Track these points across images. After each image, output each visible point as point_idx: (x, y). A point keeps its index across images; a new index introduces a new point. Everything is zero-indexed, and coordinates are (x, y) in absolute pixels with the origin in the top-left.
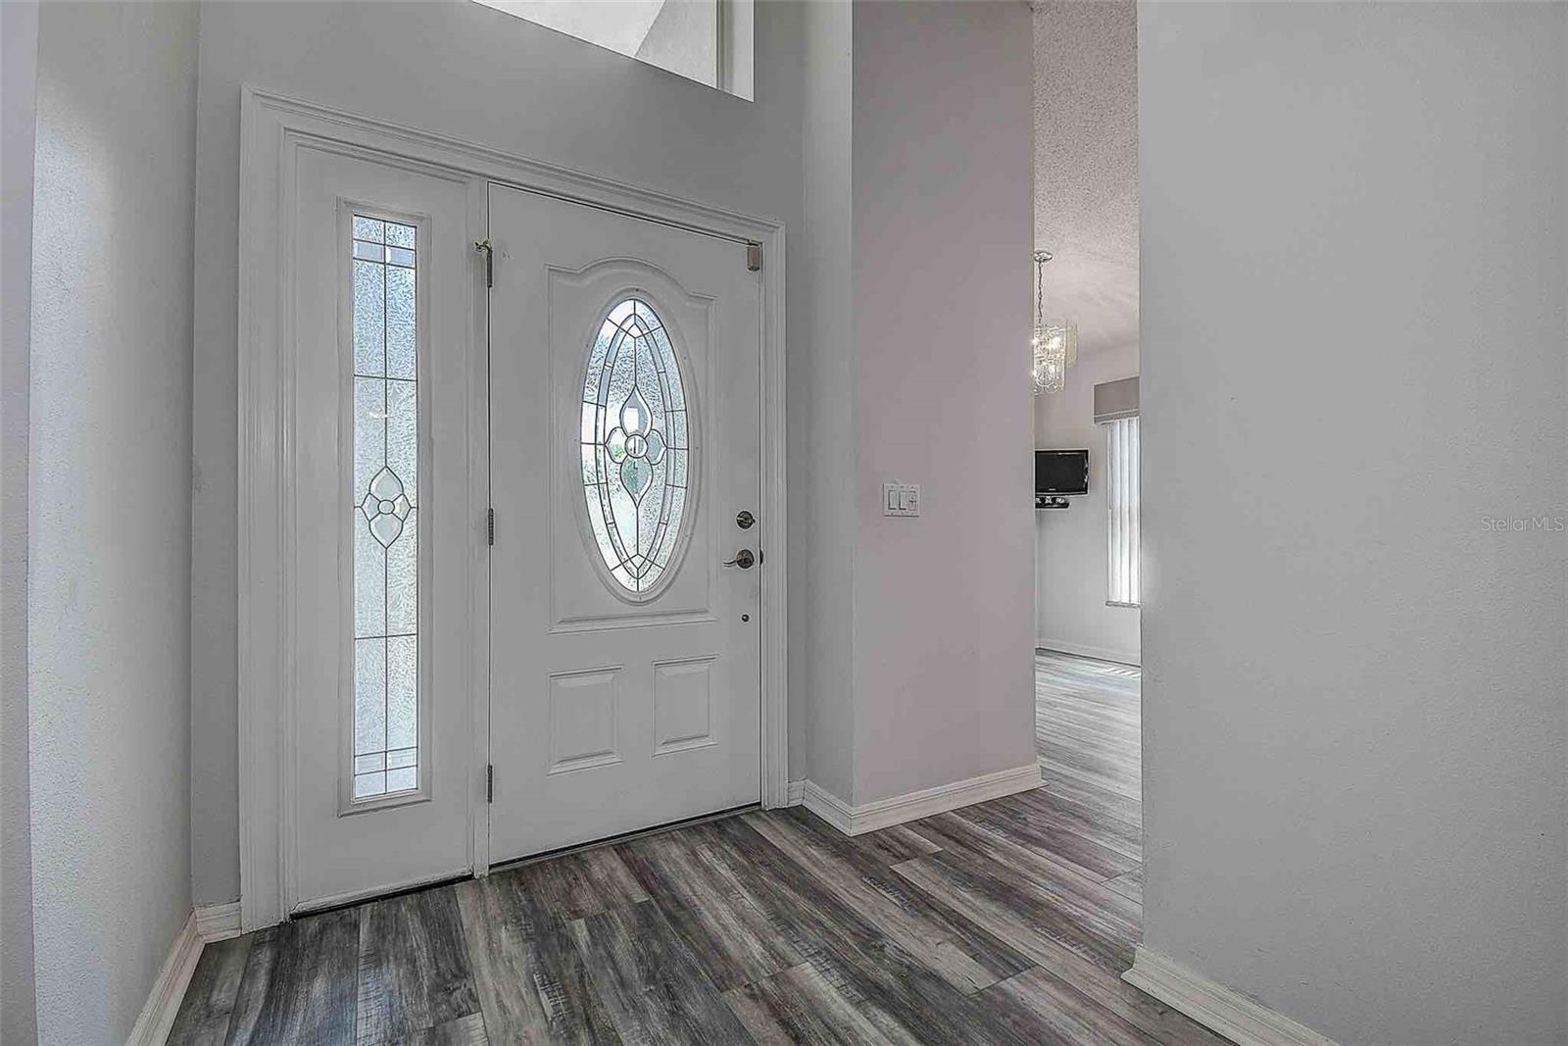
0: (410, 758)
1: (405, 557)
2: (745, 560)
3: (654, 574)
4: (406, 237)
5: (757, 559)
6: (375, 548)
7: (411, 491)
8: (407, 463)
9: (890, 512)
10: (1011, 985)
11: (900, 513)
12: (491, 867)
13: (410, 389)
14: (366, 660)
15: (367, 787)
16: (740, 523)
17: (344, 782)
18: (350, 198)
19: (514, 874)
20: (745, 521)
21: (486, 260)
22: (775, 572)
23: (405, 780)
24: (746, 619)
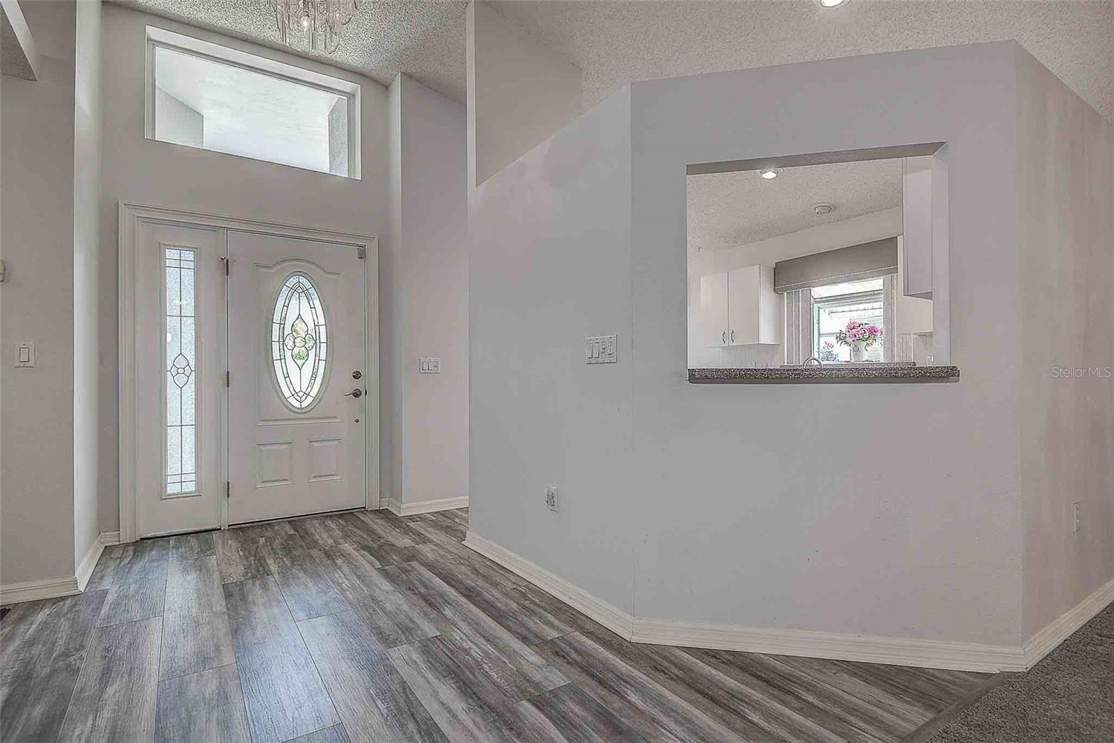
0: (193, 477)
1: (189, 392)
2: (357, 394)
3: (309, 400)
4: (189, 255)
5: (363, 393)
6: (177, 388)
7: (192, 364)
8: (190, 353)
9: (422, 371)
10: (421, 547)
11: (429, 371)
12: (229, 526)
13: (192, 320)
14: (173, 435)
15: (172, 489)
16: (354, 377)
17: (163, 486)
18: (165, 243)
19: (239, 530)
20: (357, 376)
21: (226, 266)
22: (373, 399)
23: (190, 487)
24: (357, 421)
